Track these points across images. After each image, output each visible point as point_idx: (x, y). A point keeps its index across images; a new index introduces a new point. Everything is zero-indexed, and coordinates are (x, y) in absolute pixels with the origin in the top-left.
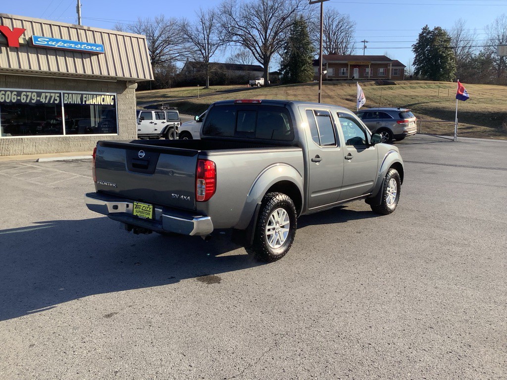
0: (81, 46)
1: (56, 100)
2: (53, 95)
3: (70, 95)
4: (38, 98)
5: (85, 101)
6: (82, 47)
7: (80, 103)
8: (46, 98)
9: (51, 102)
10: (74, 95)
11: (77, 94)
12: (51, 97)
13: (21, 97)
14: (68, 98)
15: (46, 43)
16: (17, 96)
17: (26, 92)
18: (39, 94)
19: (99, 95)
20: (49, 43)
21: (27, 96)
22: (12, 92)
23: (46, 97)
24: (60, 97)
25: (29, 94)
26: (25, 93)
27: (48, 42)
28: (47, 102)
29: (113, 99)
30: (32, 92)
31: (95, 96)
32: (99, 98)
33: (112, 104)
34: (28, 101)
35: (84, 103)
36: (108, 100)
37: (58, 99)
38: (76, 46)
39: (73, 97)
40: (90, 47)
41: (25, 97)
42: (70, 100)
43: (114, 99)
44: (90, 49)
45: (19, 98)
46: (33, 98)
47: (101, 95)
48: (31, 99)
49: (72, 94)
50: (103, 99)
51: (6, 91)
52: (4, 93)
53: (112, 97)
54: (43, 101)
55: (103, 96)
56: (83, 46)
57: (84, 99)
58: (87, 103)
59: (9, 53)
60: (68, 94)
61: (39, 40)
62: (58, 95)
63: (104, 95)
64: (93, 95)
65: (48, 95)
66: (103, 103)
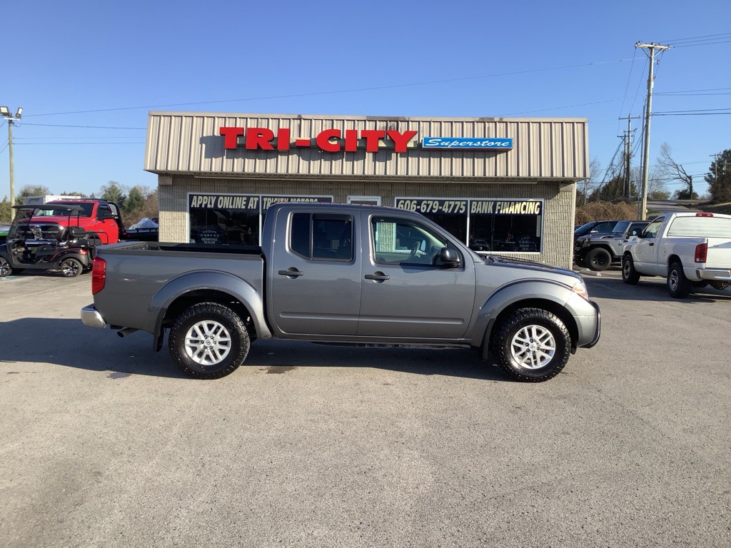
0: (481, 143)
1: (462, 209)
2: (458, 203)
3: (480, 203)
4: (440, 208)
5: (499, 210)
6: (483, 145)
7: (492, 212)
8: (449, 208)
9: (455, 212)
10: (484, 203)
11: (489, 201)
12: (455, 206)
13: (420, 206)
14: (476, 207)
15: (438, 144)
16: (417, 205)
17: (427, 200)
18: (442, 203)
19: (519, 202)
20: (442, 144)
21: (428, 205)
22: (411, 201)
23: (450, 206)
24: (466, 206)
25: (431, 203)
26: (425, 202)
27: (440, 142)
28: (450, 212)
29: (538, 206)
30: (434, 201)
31: (513, 203)
32: (518, 206)
33: (537, 213)
34: (428, 211)
35: (496, 213)
36: (532, 208)
37: (464, 208)
38: (475, 144)
39: (483, 206)
40: (493, 144)
41: (425, 206)
42: (479, 209)
43: (540, 207)
44: (492, 146)
45: (418, 207)
46: (434, 207)
47: (522, 202)
48: (432, 208)
49: (482, 201)
50: (525, 207)
51: (405, 200)
52: (403, 202)
53: (538, 204)
54: (446, 210)
55: (524, 203)
56: (484, 142)
57: (498, 208)
58: (501, 212)
59: (399, 158)
60: (477, 202)
61: (430, 141)
62: (465, 203)
63: (526, 202)
64: (511, 202)
65: (453, 203)
66: (523, 212)
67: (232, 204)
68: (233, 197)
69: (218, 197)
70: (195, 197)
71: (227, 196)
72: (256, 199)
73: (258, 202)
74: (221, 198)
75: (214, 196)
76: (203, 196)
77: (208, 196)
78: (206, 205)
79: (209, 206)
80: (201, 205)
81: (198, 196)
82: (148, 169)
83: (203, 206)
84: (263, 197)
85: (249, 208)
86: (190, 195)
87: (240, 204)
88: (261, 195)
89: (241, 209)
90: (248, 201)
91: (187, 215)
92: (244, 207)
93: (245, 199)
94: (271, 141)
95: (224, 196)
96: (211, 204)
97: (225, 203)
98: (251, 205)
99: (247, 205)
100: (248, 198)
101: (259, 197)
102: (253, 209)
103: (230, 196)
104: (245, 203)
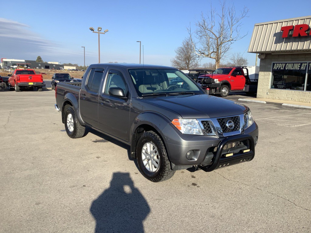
67: (293, 68)
68: (294, 63)
69: (286, 64)
70: (276, 64)
71: (291, 63)
72: (305, 64)
73: (306, 66)
74: (288, 64)
75: (284, 63)
76: (279, 63)
77: (281, 63)
78: (280, 68)
79: (281, 69)
80: (278, 68)
81: (277, 63)
82: (249, 51)
83: (279, 69)
84: (309, 63)
85: (301, 69)
86: (273, 63)
87: (297, 67)
88: (308, 62)
89: (297, 70)
90: (301, 66)
91: (271, 73)
92: (298, 69)
93: (300, 64)
94: (307, 31)
95: (289, 63)
96: (282, 67)
97: (289, 67)
98: (302, 68)
99: (300, 68)
100: (301, 64)
101: (307, 63)
102: (303, 70)
103: (292, 63)
104: (299, 66)
